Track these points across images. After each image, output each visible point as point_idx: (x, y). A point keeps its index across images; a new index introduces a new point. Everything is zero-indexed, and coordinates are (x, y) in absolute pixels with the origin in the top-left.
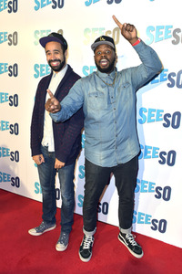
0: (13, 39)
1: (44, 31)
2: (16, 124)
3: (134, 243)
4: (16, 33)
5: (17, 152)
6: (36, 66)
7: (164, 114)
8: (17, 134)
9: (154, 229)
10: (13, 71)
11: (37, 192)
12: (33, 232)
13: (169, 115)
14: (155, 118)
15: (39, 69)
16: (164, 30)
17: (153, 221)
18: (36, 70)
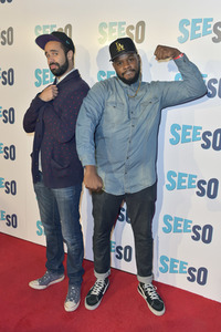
0: (7, 37)
1: (48, 27)
2: (13, 147)
3: (154, 296)
4: (11, 29)
5: (13, 182)
6: (38, 71)
7: (202, 132)
8: (13, 159)
9: (192, 280)
10: (9, 78)
11: (39, 234)
12: (35, 285)
13: (209, 133)
14: (191, 137)
15: (41, 76)
16: (201, 24)
17: (190, 269)
18: (37, 77)
